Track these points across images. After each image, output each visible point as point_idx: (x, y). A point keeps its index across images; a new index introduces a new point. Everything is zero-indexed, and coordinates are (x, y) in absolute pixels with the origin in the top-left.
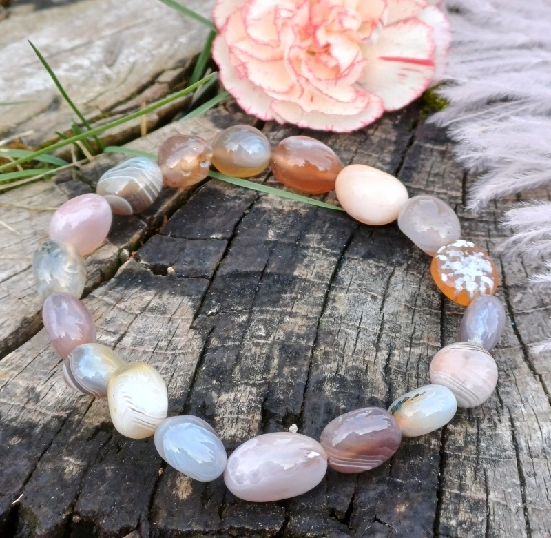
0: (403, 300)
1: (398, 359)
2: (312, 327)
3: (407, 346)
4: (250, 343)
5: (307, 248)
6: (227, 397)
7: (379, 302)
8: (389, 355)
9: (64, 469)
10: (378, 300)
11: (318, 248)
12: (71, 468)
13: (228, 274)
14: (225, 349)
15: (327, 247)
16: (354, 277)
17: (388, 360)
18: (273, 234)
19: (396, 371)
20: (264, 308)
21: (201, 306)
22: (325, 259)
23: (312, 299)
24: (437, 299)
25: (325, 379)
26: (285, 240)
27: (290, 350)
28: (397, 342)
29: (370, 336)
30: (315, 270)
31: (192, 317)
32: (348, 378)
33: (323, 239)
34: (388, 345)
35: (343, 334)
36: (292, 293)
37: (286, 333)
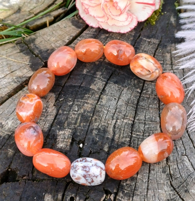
0: (125, 101)
1: (119, 123)
2: (93, 108)
3: (122, 119)
4: (72, 113)
5: (96, 78)
6: (61, 133)
7: (117, 101)
8: (116, 122)
9: (8, 153)
10: (116, 100)
11: (100, 78)
12: (10, 153)
13: (69, 85)
14: (63, 114)
15: (103, 78)
16: (110, 90)
17: (115, 123)
18: (85, 71)
19: (117, 128)
20: (78, 100)
21: (58, 97)
22: (101, 83)
23: (95, 98)
24: (136, 101)
25: (94, 129)
26: (89, 74)
27: (84, 117)
28: (120, 117)
29: (111, 114)
30: (97, 87)
31: (54, 101)
32: (101, 129)
33: (102, 75)
34: (116, 117)
35: (103, 112)
36: (88, 94)
37: (84, 110)
